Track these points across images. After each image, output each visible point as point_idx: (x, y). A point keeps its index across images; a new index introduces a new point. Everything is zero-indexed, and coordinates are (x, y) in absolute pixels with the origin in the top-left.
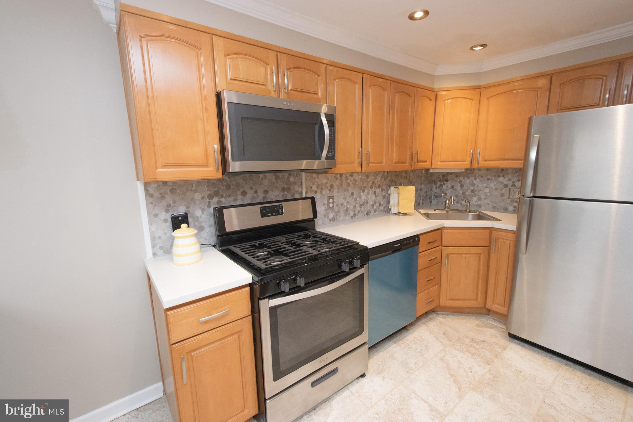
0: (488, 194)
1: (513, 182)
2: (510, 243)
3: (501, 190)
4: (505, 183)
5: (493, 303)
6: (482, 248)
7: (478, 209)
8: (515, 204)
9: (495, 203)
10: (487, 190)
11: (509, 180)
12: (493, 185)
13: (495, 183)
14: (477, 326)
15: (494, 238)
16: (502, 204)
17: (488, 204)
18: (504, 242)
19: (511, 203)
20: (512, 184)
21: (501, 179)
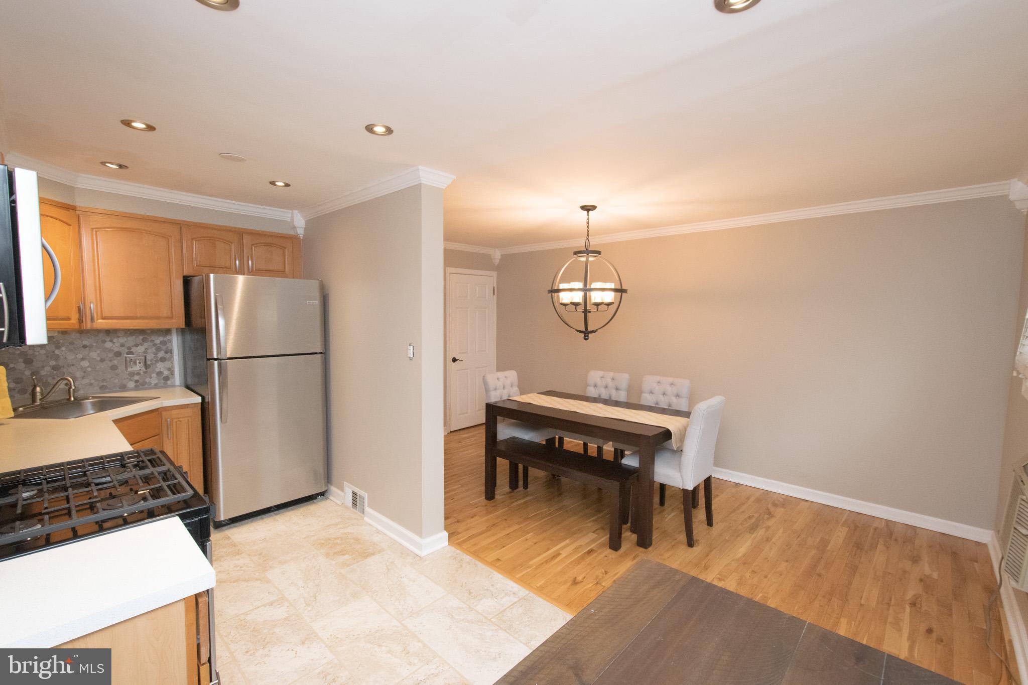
0: (89, 369)
1: (132, 348)
3: (111, 361)
4: (116, 349)
8: (136, 378)
9: (104, 380)
10: (85, 364)
11: (122, 345)
12: (94, 355)
13: (98, 352)
15: (164, 422)
17: (91, 384)
18: (180, 421)
19: (129, 377)
20: (127, 351)
21: (108, 345)
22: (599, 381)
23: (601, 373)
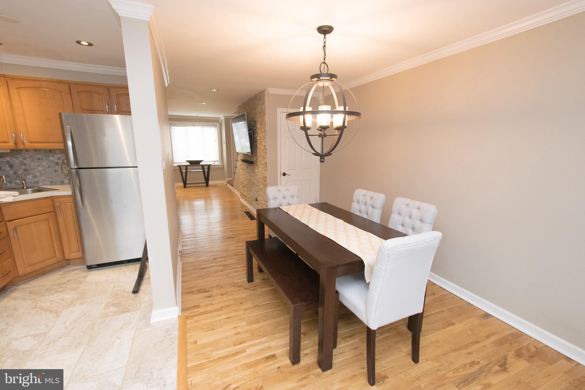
0: (43, 172)
1: (63, 160)
2: (71, 205)
3: (54, 167)
4: (56, 161)
5: (71, 254)
6: (48, 214)
7: (36, 185)
9: (51, 178)
10: (40, 168)
11: (59, 159)
12: (44, 163)
13: (46, 162)
14: (61, 275)
15: (56, 204)
16: (58, 179)
17: (45, 180)
18: (66, 205)
19: (65, 177)
20: (62, 162)
21: (51, 158)
22: (361, 198)
23: (363, 192)
